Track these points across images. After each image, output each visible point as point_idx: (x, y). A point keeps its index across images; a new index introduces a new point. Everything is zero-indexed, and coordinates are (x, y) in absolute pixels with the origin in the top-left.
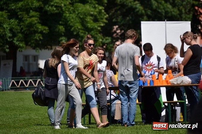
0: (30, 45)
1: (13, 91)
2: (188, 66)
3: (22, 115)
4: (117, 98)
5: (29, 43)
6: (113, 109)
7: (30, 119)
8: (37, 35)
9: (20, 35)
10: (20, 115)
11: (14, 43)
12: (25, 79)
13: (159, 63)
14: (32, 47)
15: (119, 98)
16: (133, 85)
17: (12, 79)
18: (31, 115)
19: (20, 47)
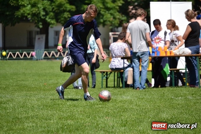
0: (60, 22)
1: (45, 61)
2: (188, 39)
3: (51, 80)
4: (129, 66)
5: (59, 21)
6: (126, 75)
7: (57, 84)
8: (65, 13)
9: (52, 14)
10: (49, 80)
11: (47, 21)
12: (55, 50)
13: (165, 37)
14: (62, 23)
15: (132, 66)
16: (144, 55)
17: (45, 51)
18: (58, 80)
19: (51, 24)
